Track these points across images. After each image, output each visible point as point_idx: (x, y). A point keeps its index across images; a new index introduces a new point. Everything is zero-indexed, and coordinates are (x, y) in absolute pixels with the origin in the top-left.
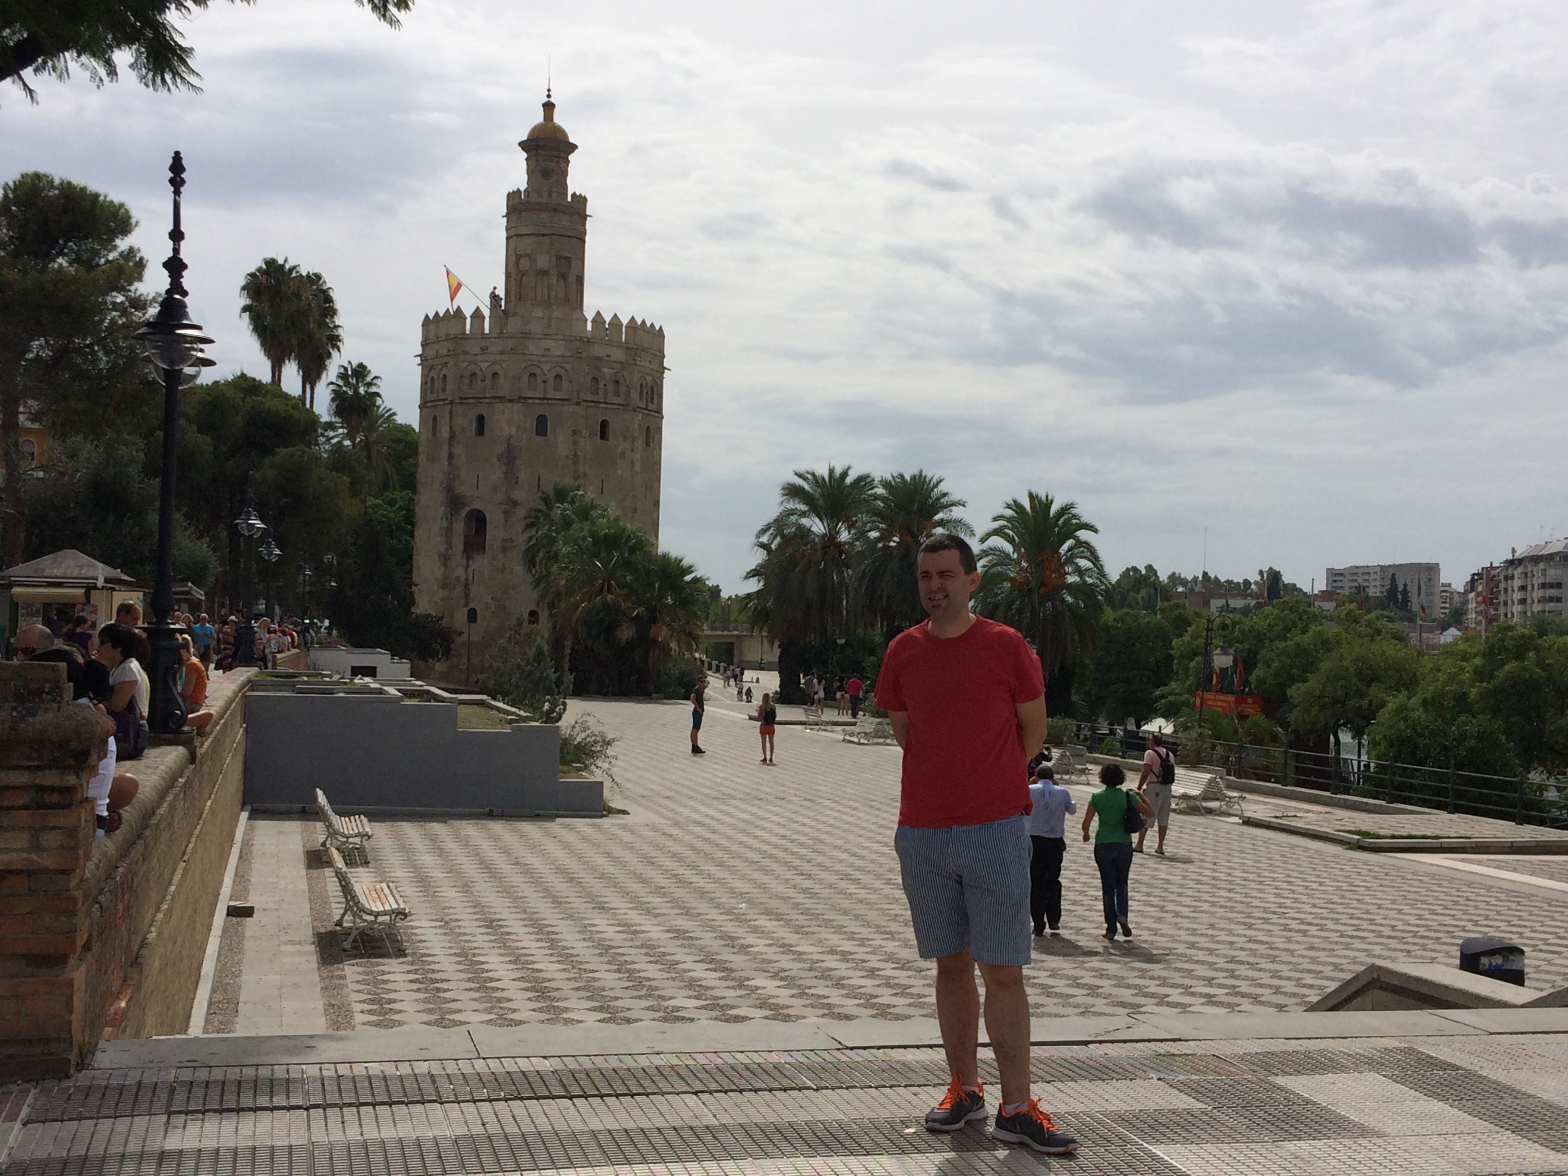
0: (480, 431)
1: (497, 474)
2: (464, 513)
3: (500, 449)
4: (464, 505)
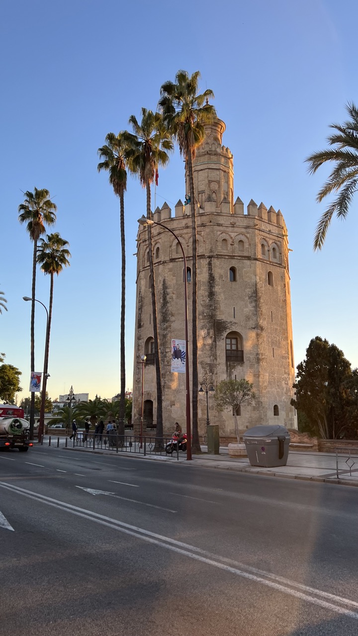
0: (234, 278)
1: (249, 308)
2: (225, 334)
3: (249, 291)
4: (225, 328)
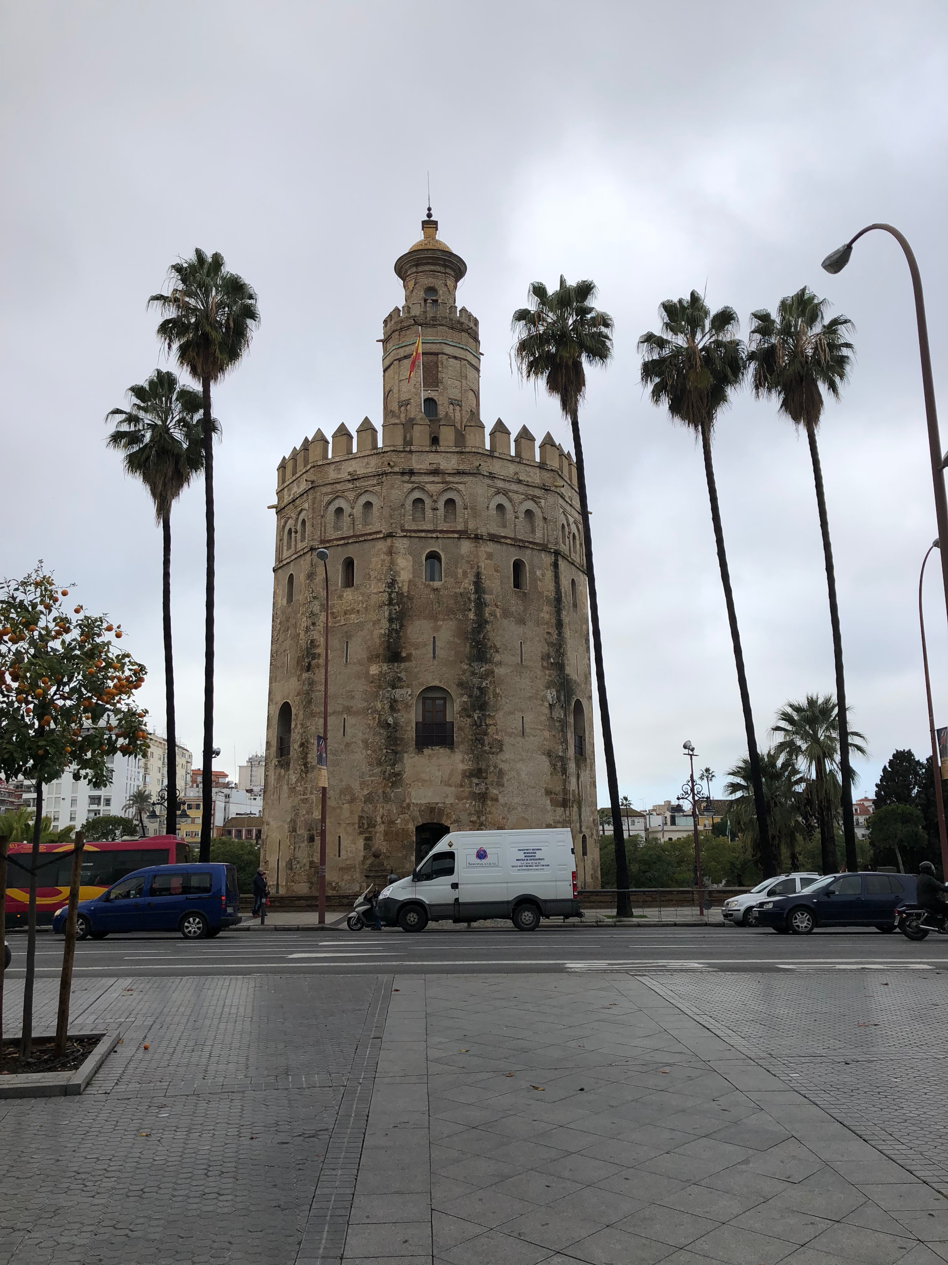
2: (572, 704)
4: (572, 693)
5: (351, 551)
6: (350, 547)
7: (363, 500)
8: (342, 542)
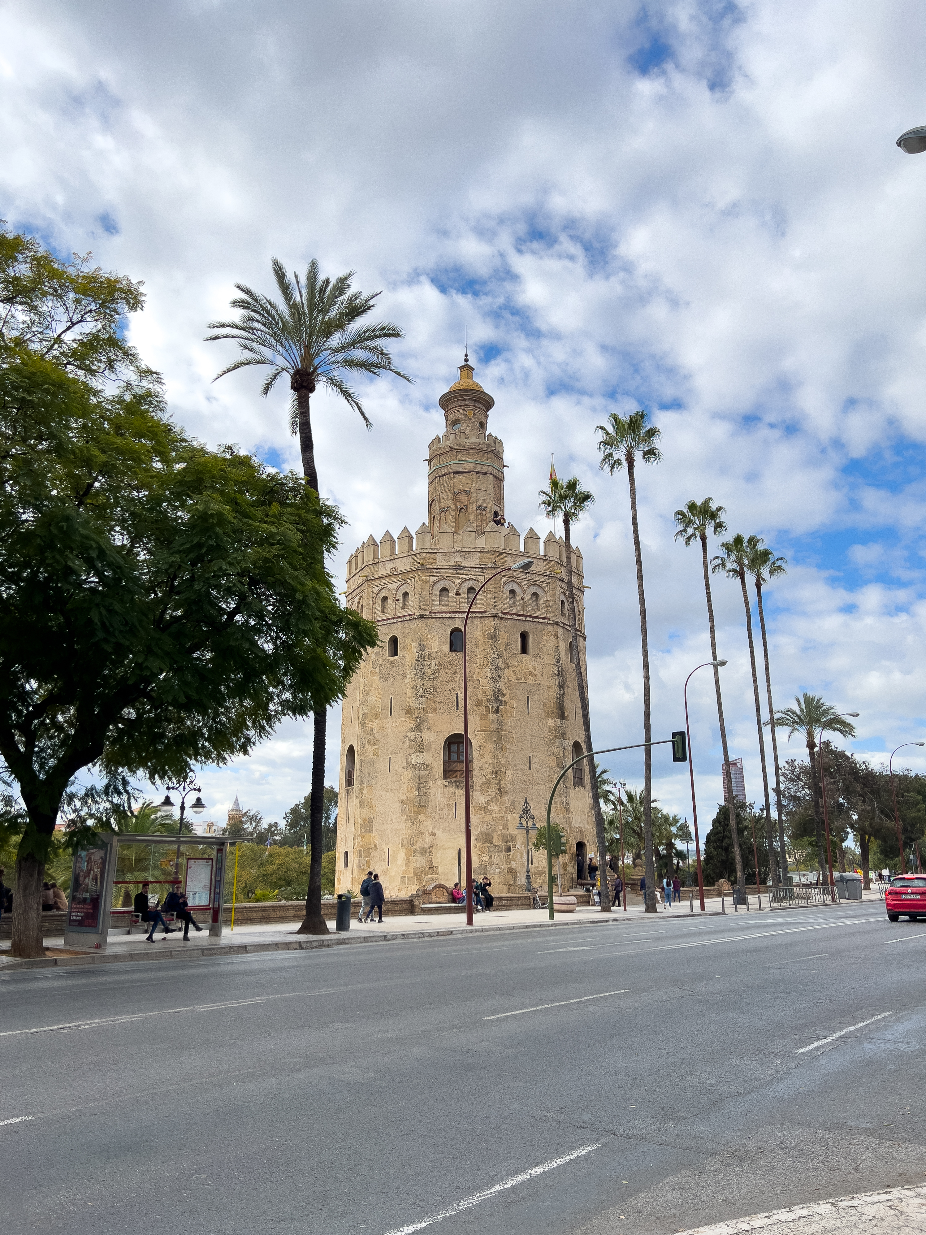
5: (527, 627)
6: (526, 624)
7: (532, 590)
8: (521, 618)
